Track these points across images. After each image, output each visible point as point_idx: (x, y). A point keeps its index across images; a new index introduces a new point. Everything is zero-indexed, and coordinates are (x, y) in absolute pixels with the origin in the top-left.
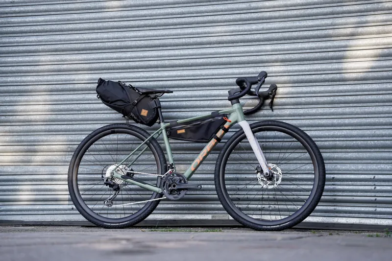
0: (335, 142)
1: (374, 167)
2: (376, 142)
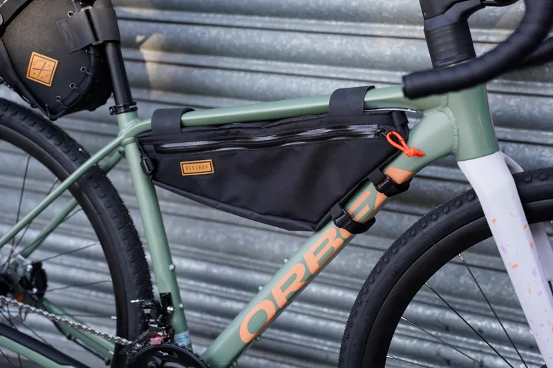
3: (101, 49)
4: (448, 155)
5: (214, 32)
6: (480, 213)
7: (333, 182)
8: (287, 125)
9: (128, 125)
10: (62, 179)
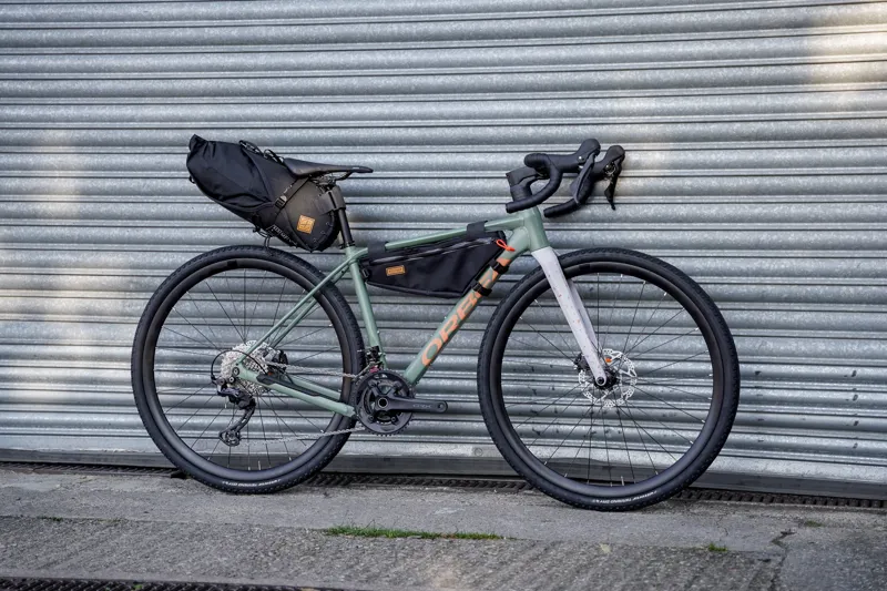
0: (763, 288)
1: (854, 347)
2: (861, 288)
3: (336, 212)
4: (526, 250)
5: (382, 207)
6: (544, 276)
7: (470, 268)
8: (446, 242)
9: (352, 253)
10: (308, 290)
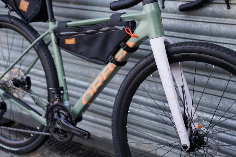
4: (147, 37)
10: (31, 43)
